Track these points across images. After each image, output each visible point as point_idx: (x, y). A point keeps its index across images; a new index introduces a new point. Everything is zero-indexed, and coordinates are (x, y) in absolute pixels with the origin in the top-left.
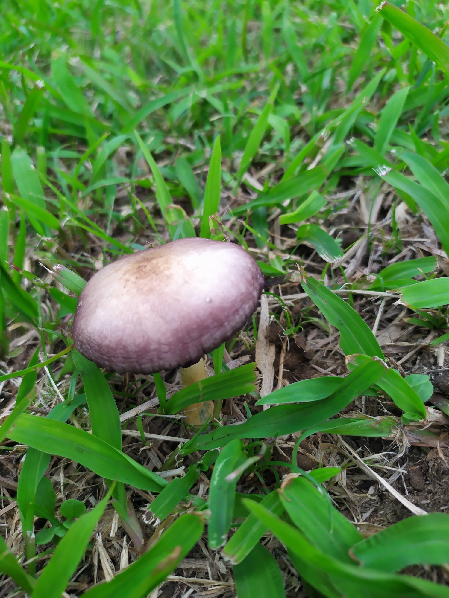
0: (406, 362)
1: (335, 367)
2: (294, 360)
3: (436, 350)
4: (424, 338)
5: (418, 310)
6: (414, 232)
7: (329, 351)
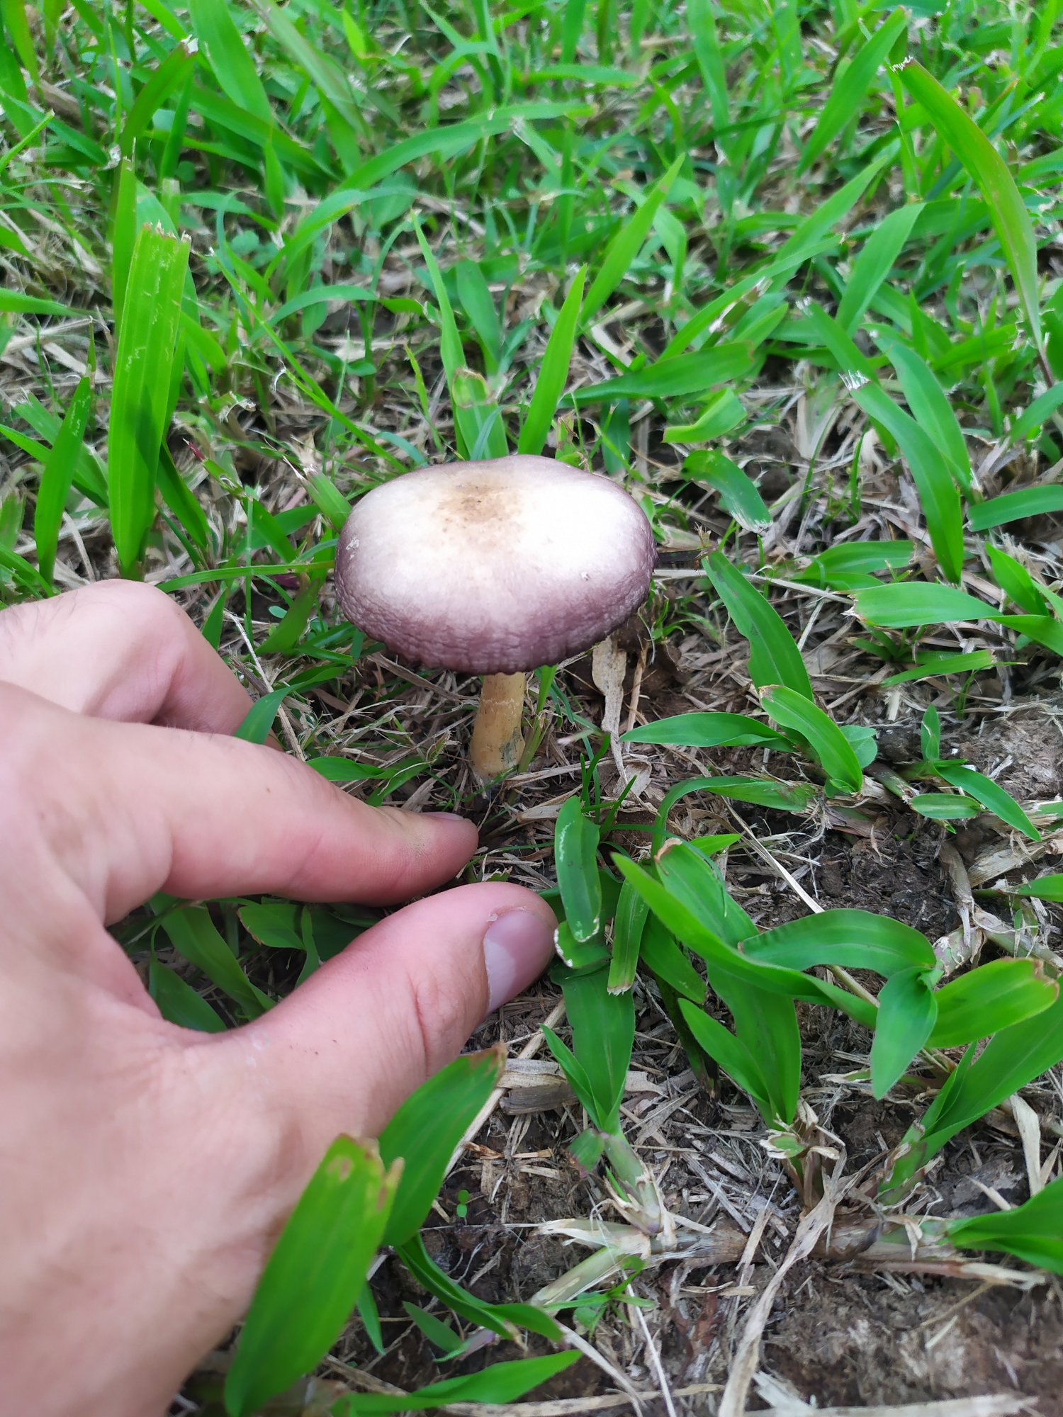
0: (839, 707)
1: (723, 702)
2: (657, 682)
3: (889, 694)
4: (872, 673)
5: (872, 627)
6: (884, 489)
7: (718, 675)
